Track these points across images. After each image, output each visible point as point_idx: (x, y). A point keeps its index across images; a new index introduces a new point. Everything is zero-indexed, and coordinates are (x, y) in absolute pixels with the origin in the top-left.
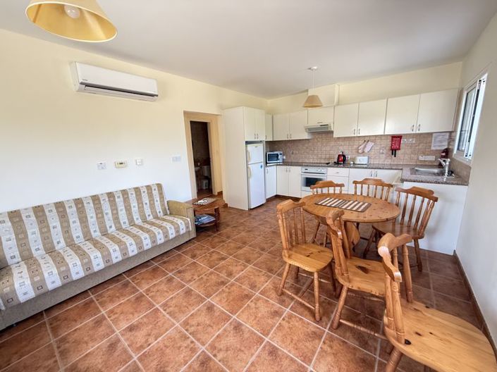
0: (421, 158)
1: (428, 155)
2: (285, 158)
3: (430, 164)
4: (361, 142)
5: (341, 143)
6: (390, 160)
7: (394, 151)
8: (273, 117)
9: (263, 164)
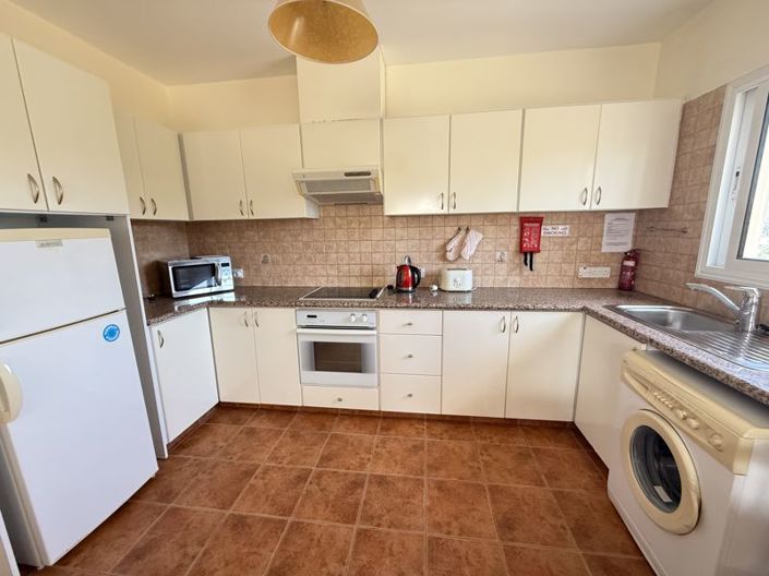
0: (584, 273)
1: (596, 265)
2: (241, 274)
3: (600, 286)
4: (450, 231)
5: (399, 232)
6: (518, 279)
7: (527, 254)
8: (180, 139)
9: (121, 320)
